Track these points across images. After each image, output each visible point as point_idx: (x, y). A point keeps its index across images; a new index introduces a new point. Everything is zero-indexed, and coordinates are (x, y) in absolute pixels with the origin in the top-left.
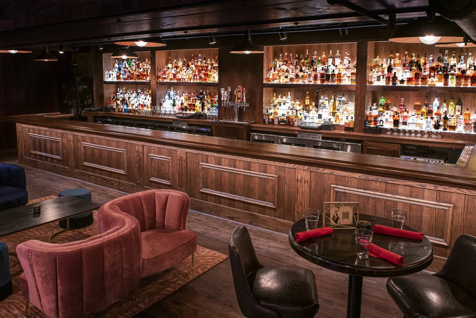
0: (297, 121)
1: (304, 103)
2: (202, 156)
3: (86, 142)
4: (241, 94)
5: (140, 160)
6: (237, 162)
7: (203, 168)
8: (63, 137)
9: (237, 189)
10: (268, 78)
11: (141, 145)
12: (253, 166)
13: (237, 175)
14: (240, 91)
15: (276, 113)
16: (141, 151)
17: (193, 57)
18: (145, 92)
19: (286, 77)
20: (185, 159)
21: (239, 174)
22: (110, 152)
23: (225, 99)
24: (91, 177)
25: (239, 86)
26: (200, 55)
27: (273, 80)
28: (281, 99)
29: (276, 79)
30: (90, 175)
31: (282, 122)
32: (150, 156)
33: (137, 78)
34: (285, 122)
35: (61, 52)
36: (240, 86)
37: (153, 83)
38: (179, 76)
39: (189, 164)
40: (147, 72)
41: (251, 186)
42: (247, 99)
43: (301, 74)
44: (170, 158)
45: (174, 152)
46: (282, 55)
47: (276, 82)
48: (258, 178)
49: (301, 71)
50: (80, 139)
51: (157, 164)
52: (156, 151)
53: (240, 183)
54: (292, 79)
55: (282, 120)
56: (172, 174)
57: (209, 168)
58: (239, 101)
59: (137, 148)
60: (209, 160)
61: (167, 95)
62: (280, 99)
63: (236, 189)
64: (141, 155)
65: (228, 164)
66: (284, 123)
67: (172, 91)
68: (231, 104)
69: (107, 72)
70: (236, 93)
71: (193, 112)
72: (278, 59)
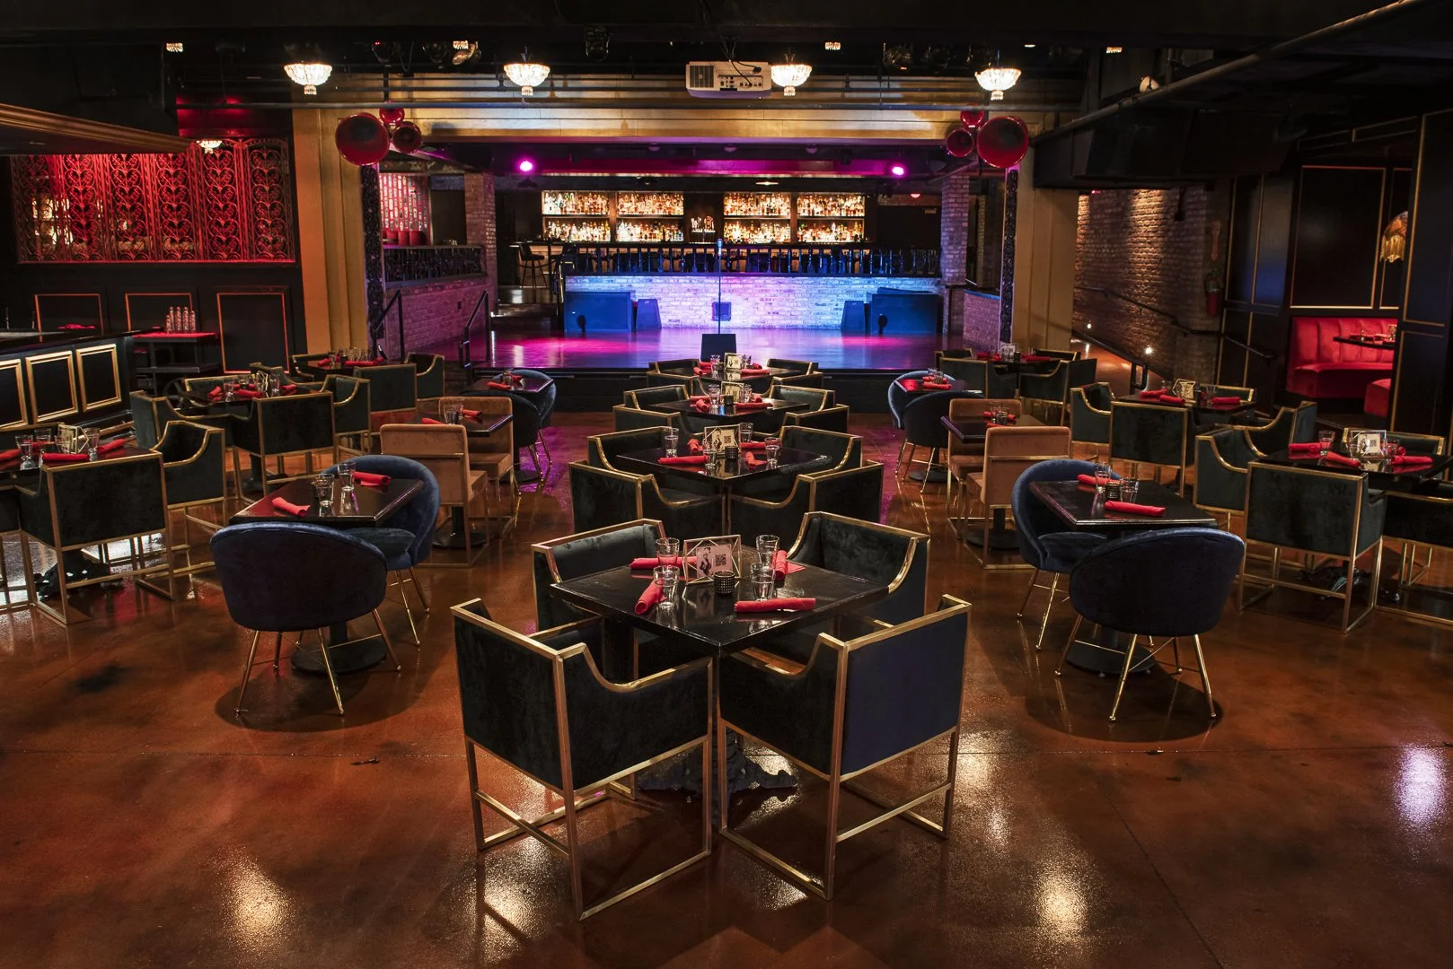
1: (751, 228)
4: (709, 223)
10: (728, 211)
14: (708, 220)
15: (731, 237)
19: (740, 210)
25: (706, 216)
27: (731, 213)
34: (738, 243)
37: (611, 215)
38: (639, 210)
42: (714, 227)
43: (748, 209)
46: (737, 196)
47: (734, 214)
49: (749, 206)
54: (744, 212)
55: (735, 242)
58: (709, 228)
62: (732, 228)
70: (705, 221)
71: (653, 240)
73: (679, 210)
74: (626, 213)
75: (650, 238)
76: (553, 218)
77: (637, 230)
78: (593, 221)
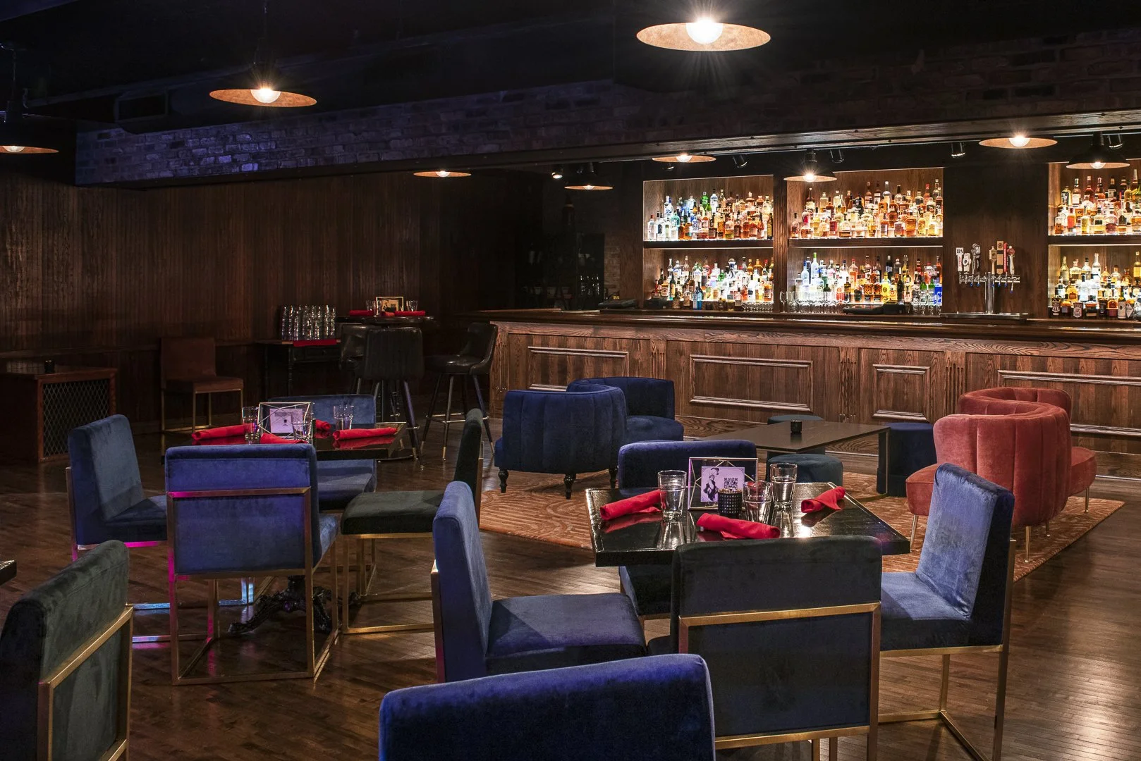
0: (1124, 309)
1: (1131, 274)
2: (1001, 357)
3: (701, 354)
4: (1002, 257)
5: (850, 378)
6: (1083, 362)
7: (1006, 379)
8: (636, 348)
9: (1082, 412)
10: (1060, 225)
11: (853, 348)
12: (1116, 367)
13: (1082, 386)
14: (1001, 252)
15: (1073, 296)
16: (853, 359)
17: (869, 188)
18: (744, 265)
19: (1099, 222)
20: (964, 367)
21: (1087, 383)
22: (770, 369)
23: (967, 269)
24: (715, 425)
25: (998, 242)
26: (887, 183)
27: (1070, 229)
28: (1079, 269)
29: (1075, 227)
30: (712, 422)
31: (1090, 312)
32: (877, 368)
33: (735, 233)
34: (1095, 311)
35: (557, 177)
36: (1002, 242)
37: (780, 241)
38: (842, 226)
39: (971, 376)
40: (761, 219)
41: (1113, 403)
42: (1015, 269)
43: (1129, 217)
44: (927, 368)
45: (935, 356)
46: (1079, 181)
47: (1077, 232)
48: (1127, 387)
49: (1129, 210)
50: (686, 348)
51: (892, 384)
52: (891, 357)
53: (1088, 400)
54: (1109, 227)
55: (1090, 309)
56: (931, 398)
57: (1019, 379)
58: (1000, 271)
59: (842, 355)
60: (1019, 363)
61: (805, 268)
62: (1075, 269)
63: (1080, 413)
64: (854, 368)
65: (1062, 367)
66: (1094, 315)
67: (815, 259)
68: (978, 280)
69: (652, 221)
70: (993, 255)
71: (875, 303)
72: (1071, 189)
73: (933, 226)
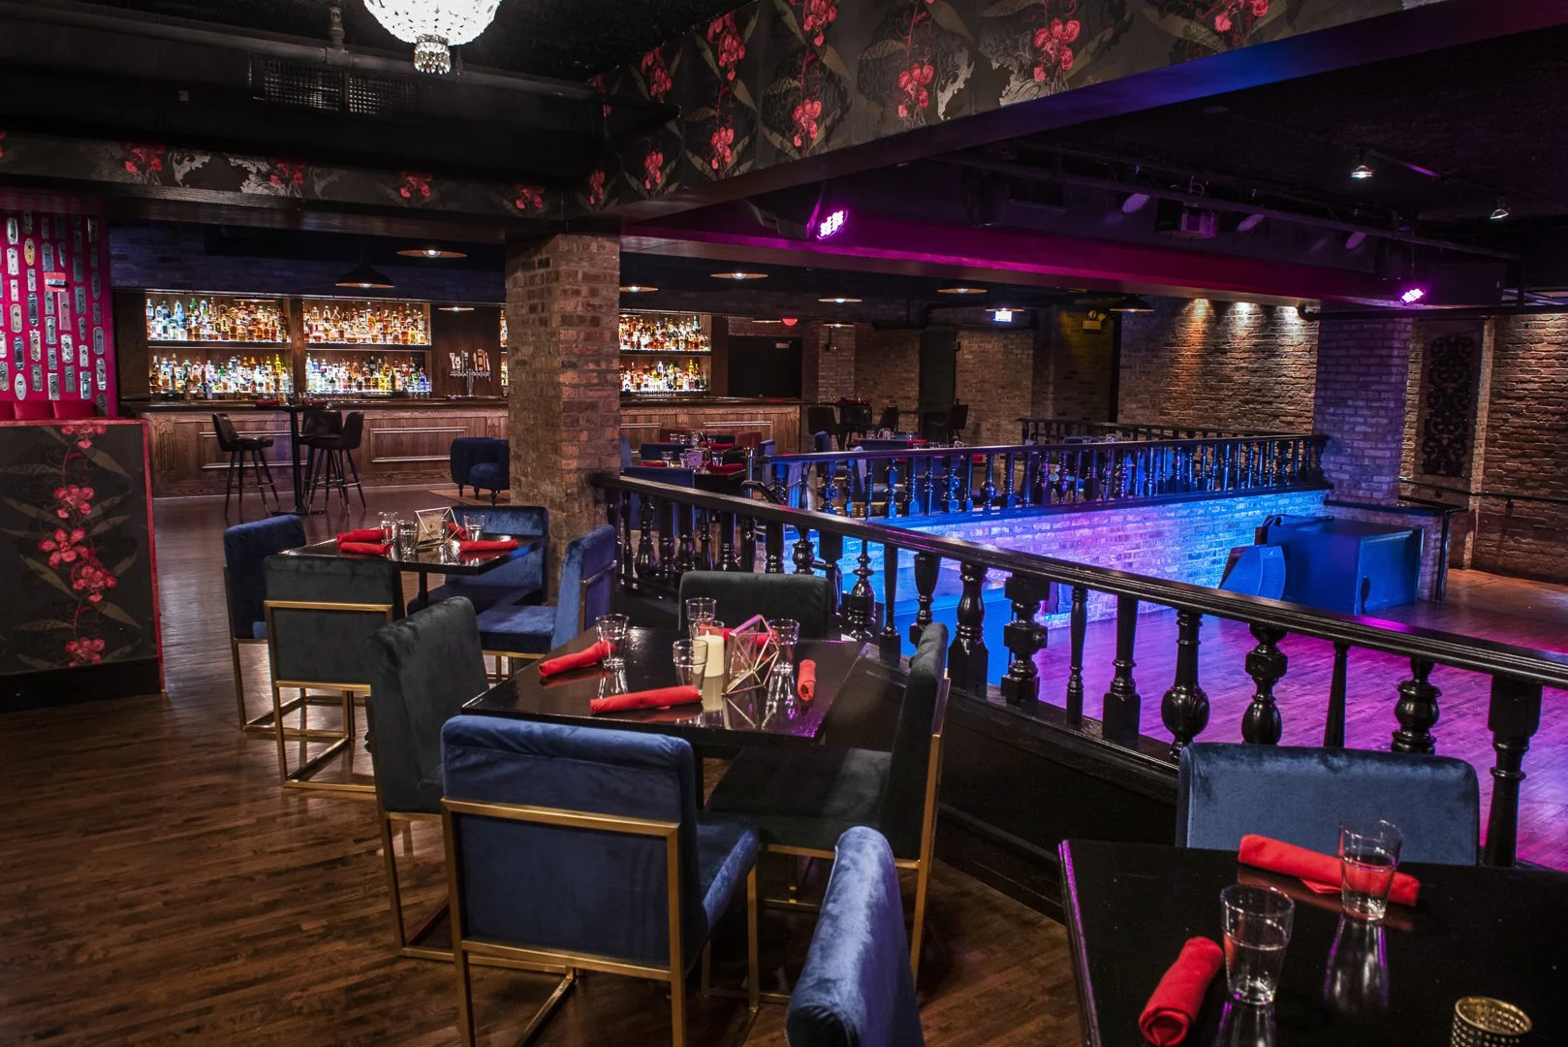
4: (483, 359)
14: (481, 356)
17: (358, 309)
58: (480, 369)
70: (476, 358)
73: (420, 337)
74: (322, 341)
75: (366, 387)
76: (170, 348)
77: (340, 373)
78: (249, 354)
